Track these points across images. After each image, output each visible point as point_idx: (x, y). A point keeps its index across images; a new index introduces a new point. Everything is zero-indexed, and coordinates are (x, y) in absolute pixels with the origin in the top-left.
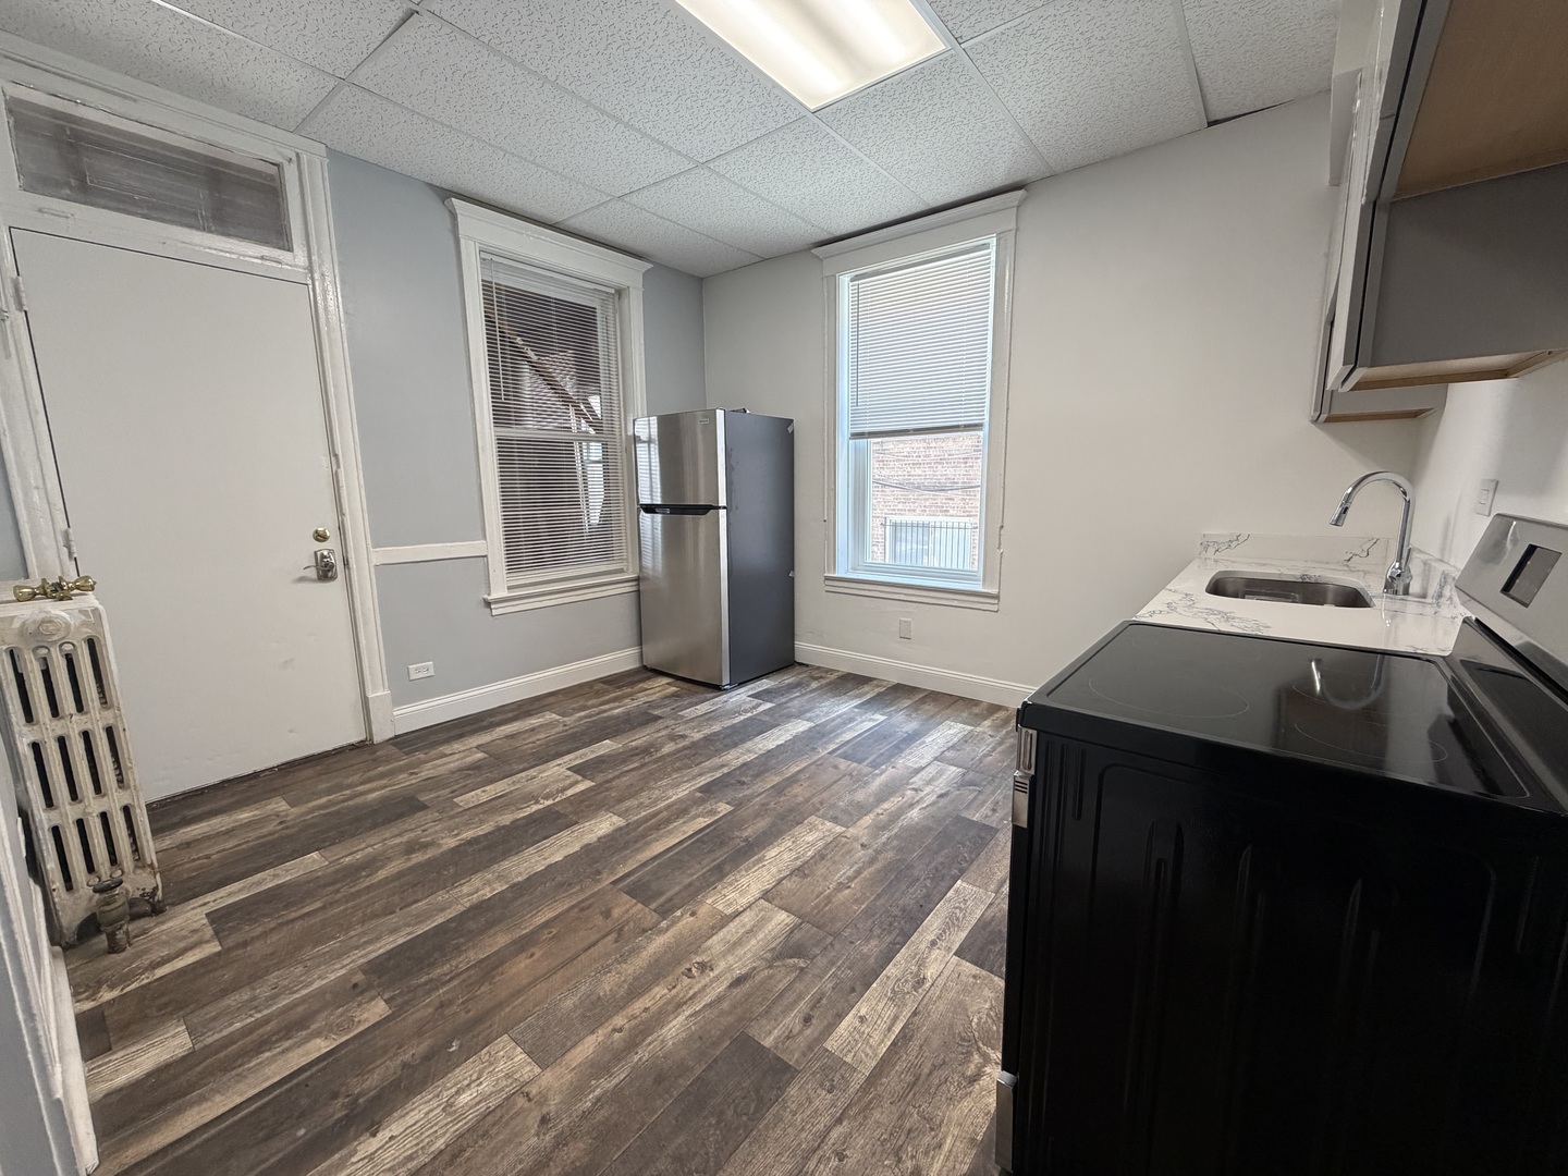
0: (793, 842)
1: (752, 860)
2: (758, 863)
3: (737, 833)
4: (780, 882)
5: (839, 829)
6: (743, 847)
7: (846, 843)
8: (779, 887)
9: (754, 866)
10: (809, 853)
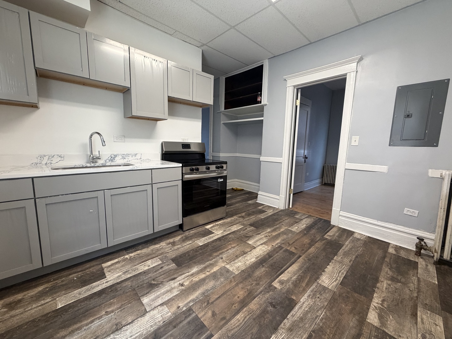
0: (245, 263)
1: (259, 258)
2: (258, 257)
3: (267, 269)
4: (251, 251)
5: (228, 266)
6: (264, 263)
7: (227, 260)
8: (251, 249)
9: (259, 256)
10: (241, 258)
